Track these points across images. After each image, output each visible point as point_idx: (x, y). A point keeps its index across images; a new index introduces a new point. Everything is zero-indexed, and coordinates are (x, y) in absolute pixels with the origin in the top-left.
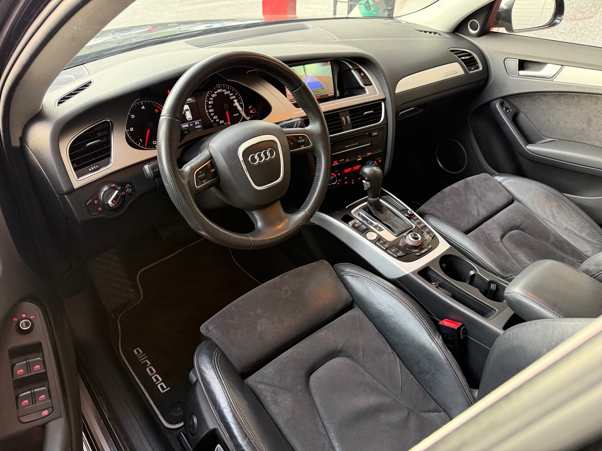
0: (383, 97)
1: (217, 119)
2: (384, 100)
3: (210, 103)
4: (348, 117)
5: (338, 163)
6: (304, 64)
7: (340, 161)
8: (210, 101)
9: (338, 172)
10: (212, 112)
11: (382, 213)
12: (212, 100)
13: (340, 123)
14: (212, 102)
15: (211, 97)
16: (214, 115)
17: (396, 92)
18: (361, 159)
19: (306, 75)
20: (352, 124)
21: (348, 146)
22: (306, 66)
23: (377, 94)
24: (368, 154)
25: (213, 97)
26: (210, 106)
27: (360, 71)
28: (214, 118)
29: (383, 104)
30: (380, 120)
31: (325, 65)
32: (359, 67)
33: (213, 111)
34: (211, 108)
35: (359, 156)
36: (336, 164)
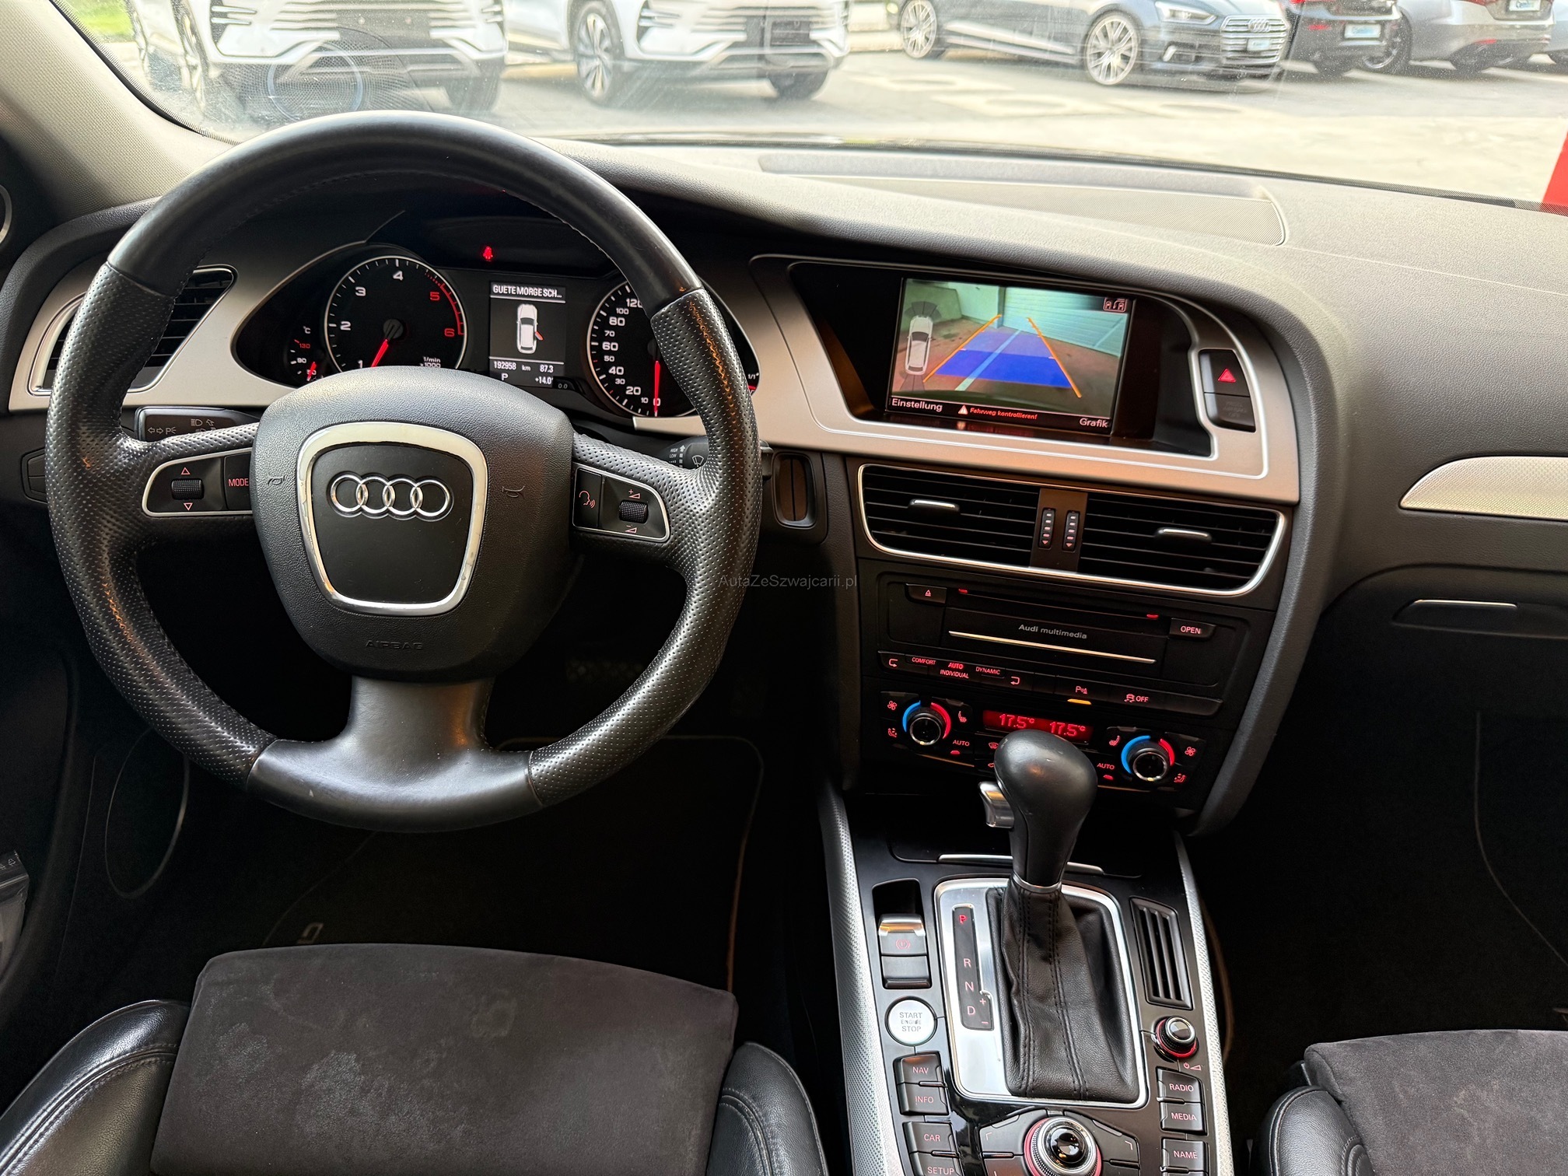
0: (1291, 496)
1: (620, 377)
2: (1291, 509)
3: (613, 321)
4: (1072, 521)
5: (965, 676)
6: (1004, 284)
7: (978, 669)
8: (618, 316)
9: (959, 709)
10: (610, 353)
11: (1048, 959)
12: (623, 316)
13: (1030, 530)
14: (621, 322)
15: (625, 306)
16: (615, 364)
17: (1406, 502)
18: (1088, 703)
19: (1001, 324)
20: (1085, 551)
21: (1035, 629)
22: (1014, 293)
23: (1260, 472)
24: (1130, 698)
25: (630, 308)
26: (610, 330)
27: (1223, 362)
28: (613, 370)
29: (1282, 522)
30: (1243, 583)
31: (1100, 308)
32: (1235, 346)
33: (616, 349)
34: (610, 339)
35: (1078, 688)
36: (957, 674)
